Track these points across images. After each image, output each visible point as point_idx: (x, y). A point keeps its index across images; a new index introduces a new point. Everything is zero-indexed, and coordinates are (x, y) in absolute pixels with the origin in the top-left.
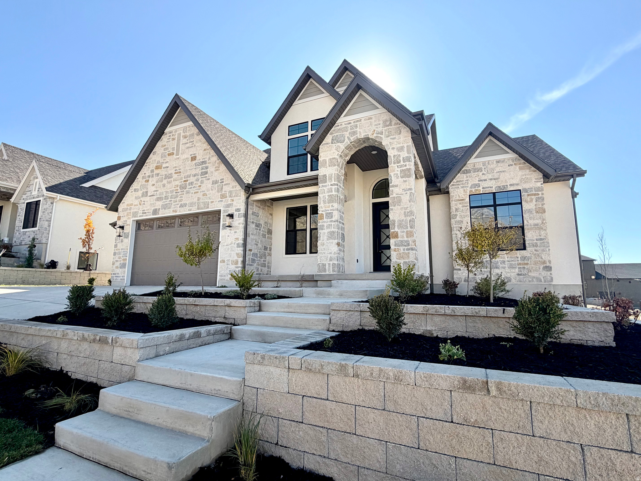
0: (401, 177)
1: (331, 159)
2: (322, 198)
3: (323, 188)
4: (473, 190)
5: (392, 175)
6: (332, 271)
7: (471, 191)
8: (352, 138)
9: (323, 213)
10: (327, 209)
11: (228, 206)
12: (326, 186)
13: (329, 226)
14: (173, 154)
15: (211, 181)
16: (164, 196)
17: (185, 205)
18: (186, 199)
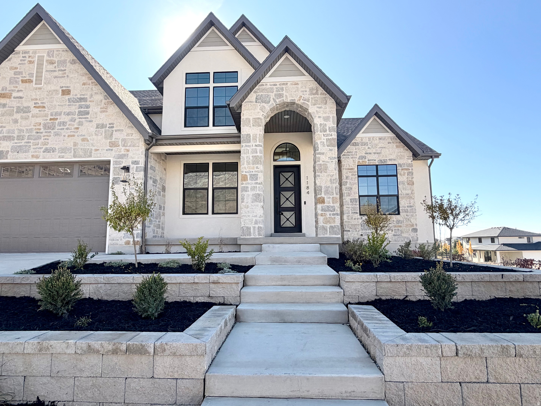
0: (327, 146)
1: (255, 118)
2: (245, 158)
3: (247, 148)
4: (361, 161)
5: (319, 143)
6: (257, 235)
7: (359, 162)
8: (277, 101)
9: (246, 174)
10: (251, 170)
11: (122, 156)
12: (249, 146)
13: (253, 189)
14: (31, 81)
15: (94, 124)
16: (15, 135)
17: (54, 150)
18: (53, 142)
